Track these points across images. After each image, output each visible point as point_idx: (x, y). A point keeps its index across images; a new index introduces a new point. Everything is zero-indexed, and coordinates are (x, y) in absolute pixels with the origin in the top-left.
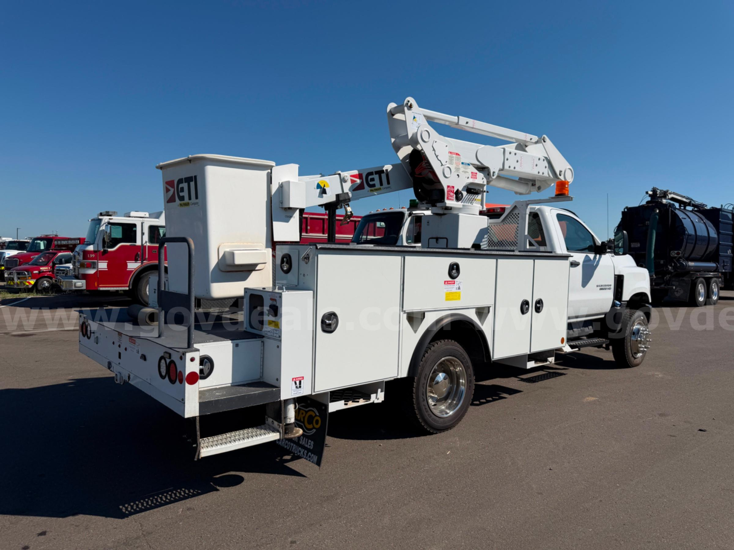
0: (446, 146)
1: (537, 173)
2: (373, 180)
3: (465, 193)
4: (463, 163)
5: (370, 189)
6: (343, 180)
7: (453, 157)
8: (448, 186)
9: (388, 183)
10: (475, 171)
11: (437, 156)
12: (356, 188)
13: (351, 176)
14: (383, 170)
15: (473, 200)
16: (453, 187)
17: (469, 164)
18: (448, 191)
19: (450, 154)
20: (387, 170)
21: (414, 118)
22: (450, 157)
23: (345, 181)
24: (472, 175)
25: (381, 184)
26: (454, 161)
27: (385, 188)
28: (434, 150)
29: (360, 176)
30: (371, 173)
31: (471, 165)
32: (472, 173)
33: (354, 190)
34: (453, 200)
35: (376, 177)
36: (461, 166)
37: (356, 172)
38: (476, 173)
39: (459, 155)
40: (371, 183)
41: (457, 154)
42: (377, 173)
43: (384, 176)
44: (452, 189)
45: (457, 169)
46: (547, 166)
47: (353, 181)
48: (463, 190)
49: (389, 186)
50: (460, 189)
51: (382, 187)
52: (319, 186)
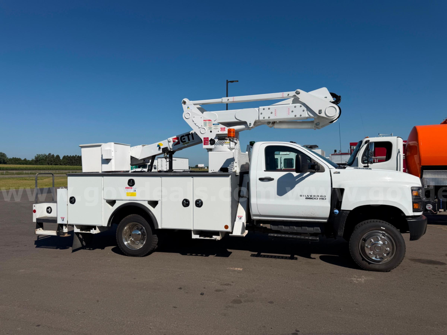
0: (201, 118)
1: (294, 117)
2: (184, 139)
3: (216, 140)
4: (214, 124)
5: (182, 143)
6: (169, 142)
7: (207, 122)
8: (204, 138)
9: (193, 139)
10: (223, 126)
11: (195, 124)
12: (175, 144)
13: (173, 139)
14: (190, 134)
15: (223, 143)
16: (208, 138)
17: (218, 124)
18: (204, 141)
19: (204, 121)
20: (192, 133)
21: (188, 107)
22: (204, 123)
23: (170, 142)
24: (221, 129)
25: (189, 140)
26: (208, 124)
27: (191, 142)
28: (193, 121)
29: (177, 138)
30: (183, 136)
31: (220, 124)
32: (221, 128)
33: (174, 145)
34: (208, 145)
35: (186, 137)
36: (213, 126)
37: (175, 137)
38: (225, 128)
39: (210, 120)
40: (183, 141)
41: (209, 120)
42: (186, 135)
43: (190, 136)
44: (207, 139)
45: (210, 128)
46: (305, 109)
47: (174, 141)
48: (215, 138)
49: (194, 140)
50: (213, 138)
51: (189, 142)
52: (158, 146)
